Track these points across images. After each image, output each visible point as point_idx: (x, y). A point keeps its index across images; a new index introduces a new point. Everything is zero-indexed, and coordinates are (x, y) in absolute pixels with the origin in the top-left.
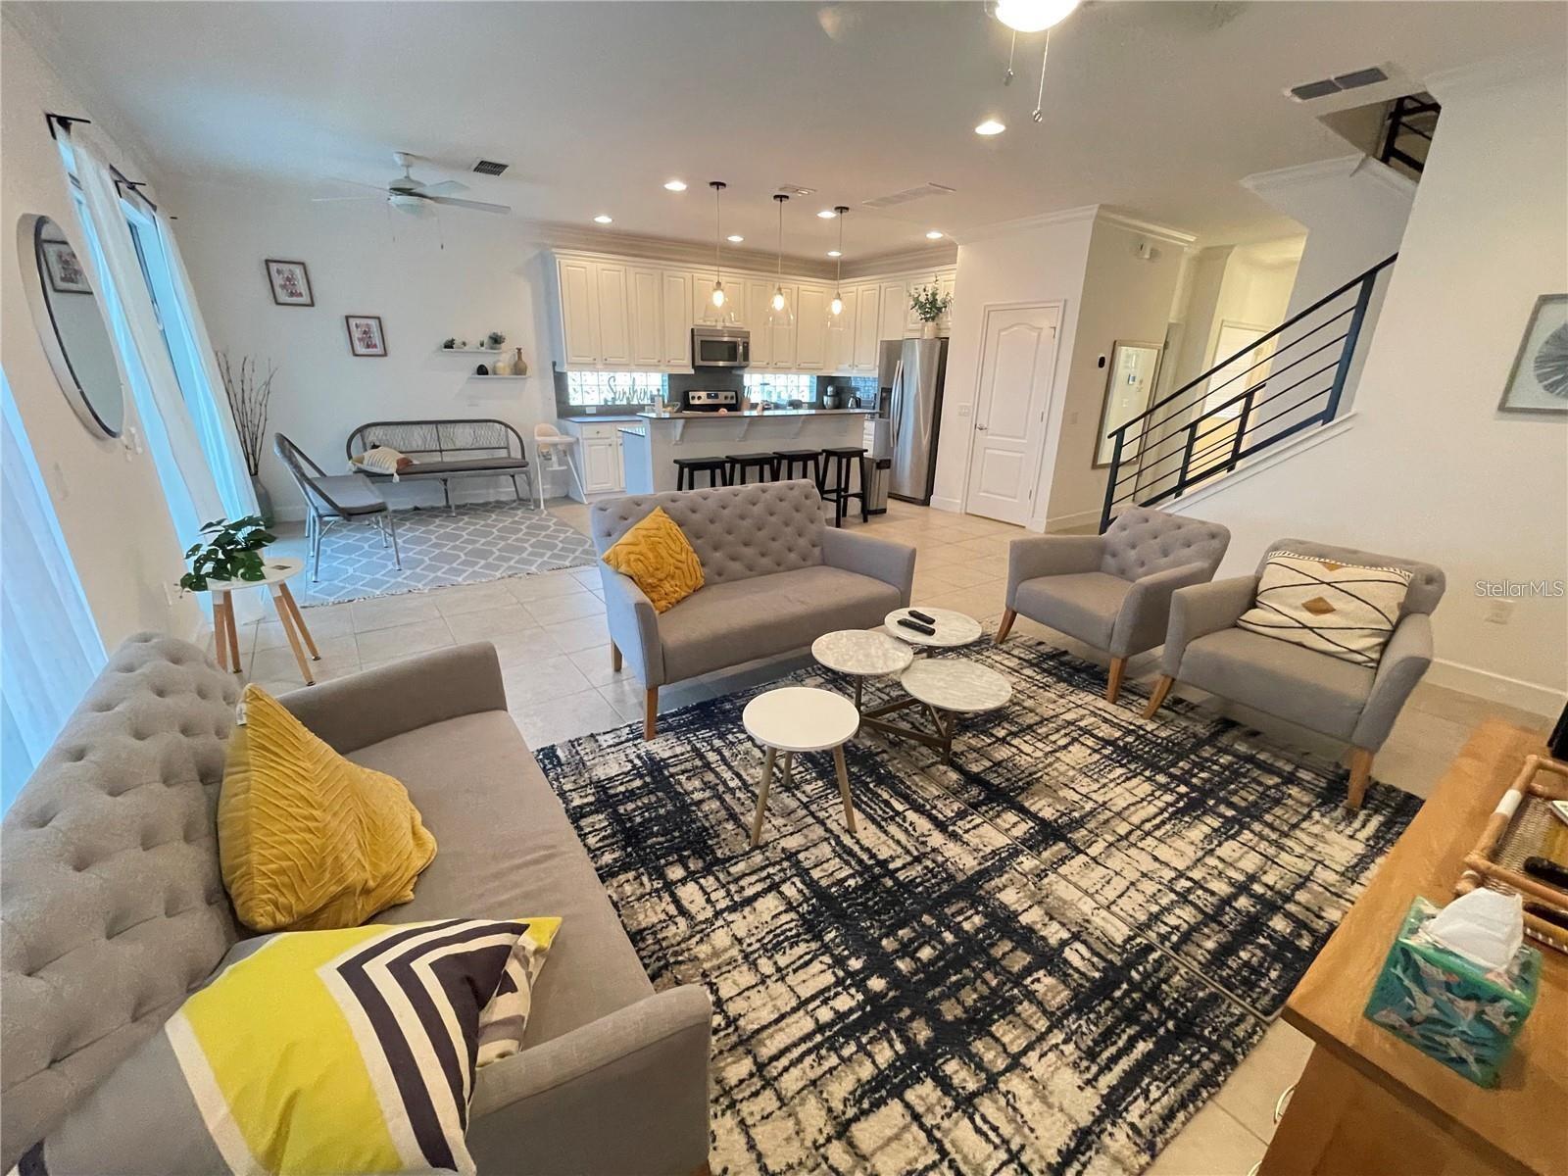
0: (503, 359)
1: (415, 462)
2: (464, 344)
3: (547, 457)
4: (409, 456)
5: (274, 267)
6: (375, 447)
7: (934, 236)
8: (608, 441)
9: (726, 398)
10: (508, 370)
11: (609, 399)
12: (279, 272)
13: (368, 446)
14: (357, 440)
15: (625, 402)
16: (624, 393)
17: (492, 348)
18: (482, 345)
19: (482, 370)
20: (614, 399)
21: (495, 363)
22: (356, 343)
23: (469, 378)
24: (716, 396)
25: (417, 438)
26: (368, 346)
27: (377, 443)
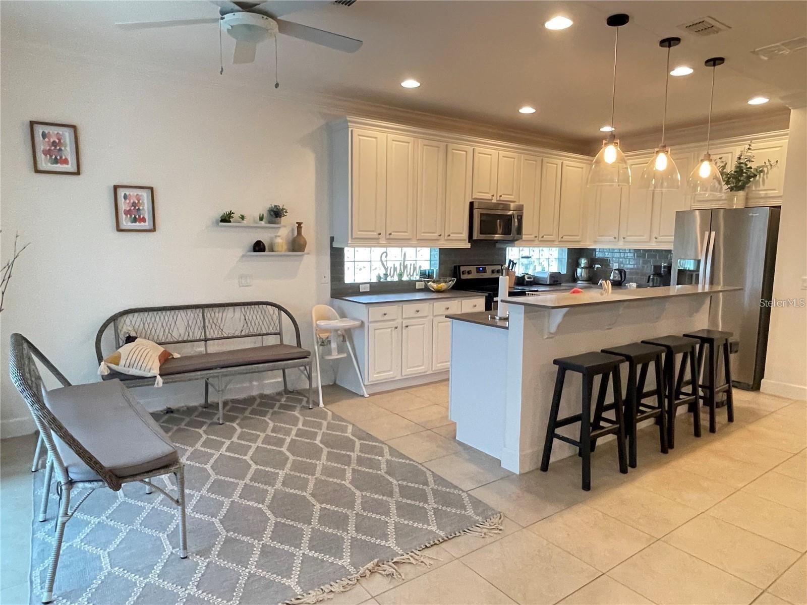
0: (281, 234)
1: (176, 355)
2: (243, 217)
3: (325, 343)
4: (170, 348)
5: (39, 130)
6: (130, 339)
7: (758, 101)
8: (394, 324)
9: (493, 272)
10: (285, 247)
11: (382, 276)
12: (44, 135)
13: (122, 337)
14: (109, 332)
15: (396, 279)
16: (395, 269)
17: (270, 222)
18: (261, 219)
19: (259, 247)
20: (386, 275)
21: (272, 239)
22: (123, 216)
23: (243, 256)
24: (484, 271)
25: (180, 326)
26: (135, 220)
27: (133, 334)
